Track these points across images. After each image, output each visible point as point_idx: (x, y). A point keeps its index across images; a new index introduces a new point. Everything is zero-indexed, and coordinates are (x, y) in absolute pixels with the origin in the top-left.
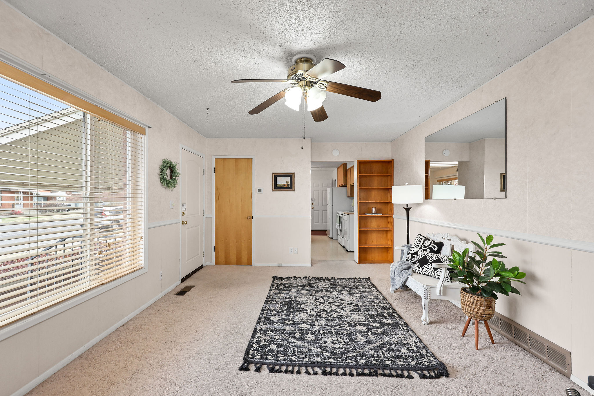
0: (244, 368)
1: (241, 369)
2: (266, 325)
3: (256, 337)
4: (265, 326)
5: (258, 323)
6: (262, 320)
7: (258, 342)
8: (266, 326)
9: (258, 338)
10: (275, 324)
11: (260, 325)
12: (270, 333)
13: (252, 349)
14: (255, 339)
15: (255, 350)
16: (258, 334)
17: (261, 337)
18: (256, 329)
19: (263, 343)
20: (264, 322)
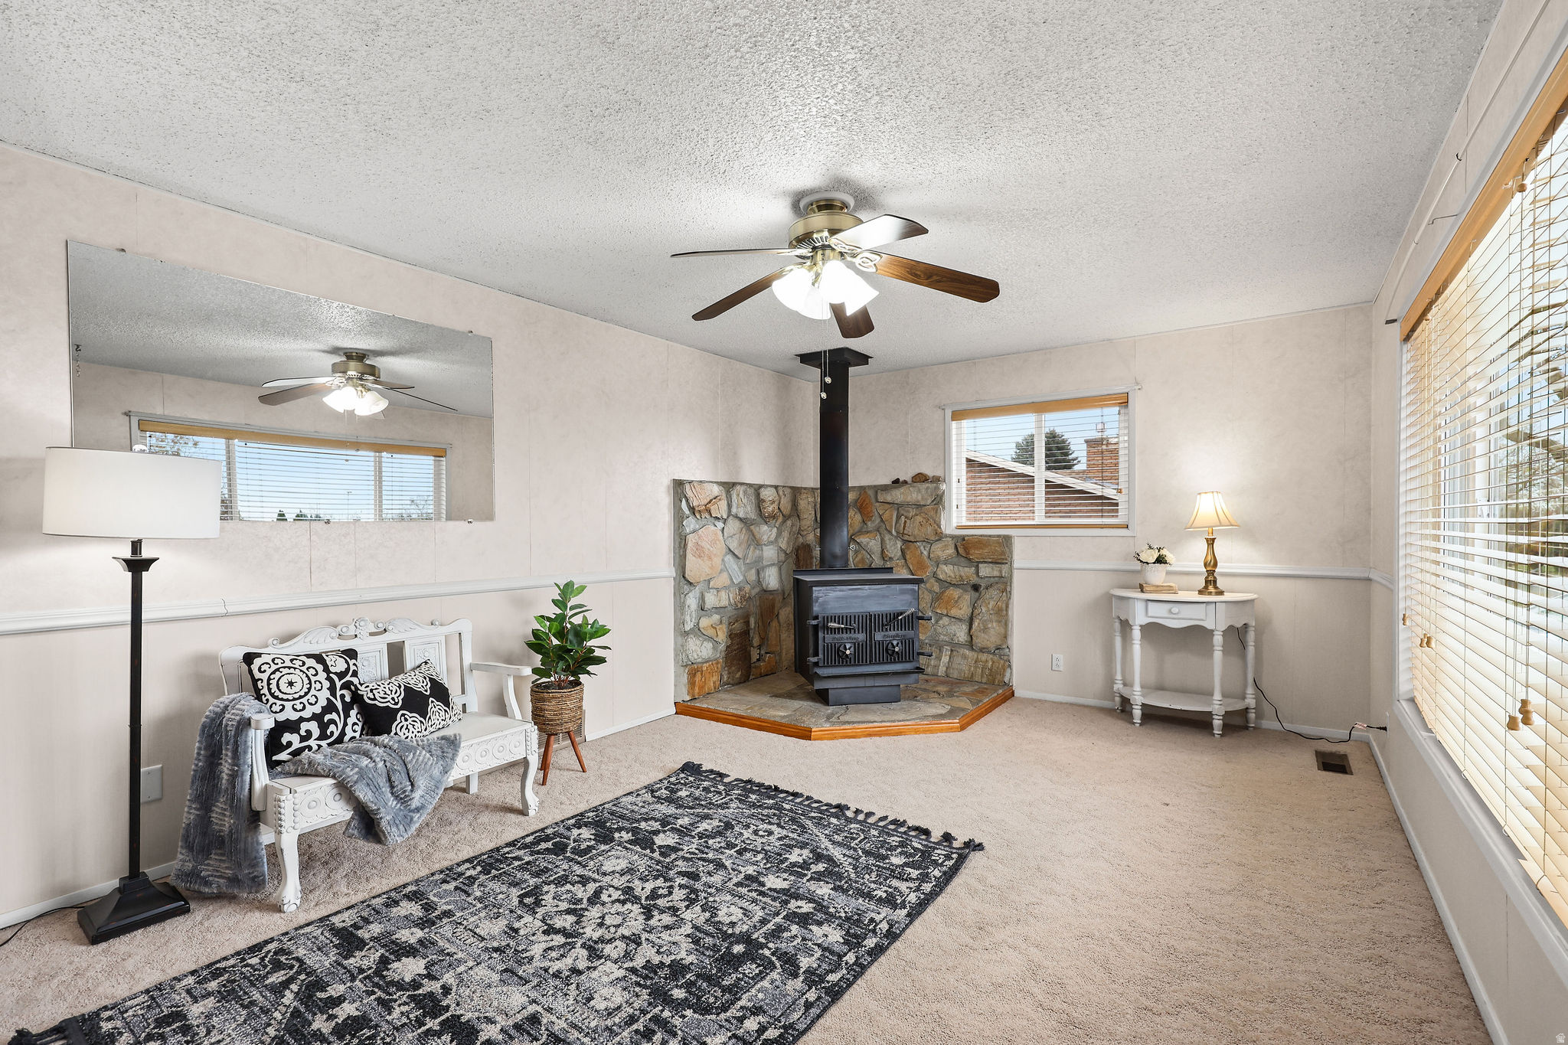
0: (973, 846)
1: (979, 847)
2: (872, 920)
3: (923, 893)
4: (878, 918)
5: (892, 936)
6: (870, 942)
7: (924, 878)
8: (873, 915)
9: (918, 889)
10: (845, 912)
11: (891, 926)
12: (880, 893)
13: (944, 868)
14: (927, 887)
15: (942, 865)
16: (913, 898)
17: (911, 888)
18: (912, 916)
19: (915, 873)
20: (874, 931)
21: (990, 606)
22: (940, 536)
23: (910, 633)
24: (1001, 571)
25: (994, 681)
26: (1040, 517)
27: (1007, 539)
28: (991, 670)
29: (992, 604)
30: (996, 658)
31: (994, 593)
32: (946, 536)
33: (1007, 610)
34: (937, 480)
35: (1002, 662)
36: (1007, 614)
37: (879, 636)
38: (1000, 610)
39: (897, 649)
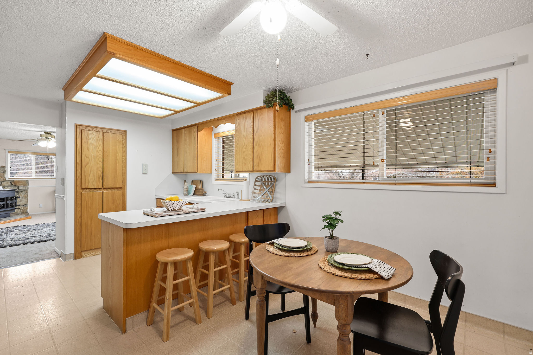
21: (22, 196)
22: (5, 180)
23: (15, 201)
24: (26, 188)
25: (24, 212)
26: (34, 176)
27: (27, 181)
28: (23, 210)
29: (23, 195)
30: (24, 207)
31: (24, 193)
32: (7, 180)
33: (28, 196)
34: (4, 167)
35: (26, 207)
36: (28, 197)
37: (8, 202)
38: (25, 196)
39: (2, 206)
